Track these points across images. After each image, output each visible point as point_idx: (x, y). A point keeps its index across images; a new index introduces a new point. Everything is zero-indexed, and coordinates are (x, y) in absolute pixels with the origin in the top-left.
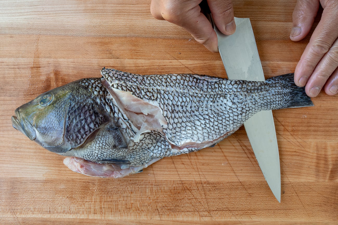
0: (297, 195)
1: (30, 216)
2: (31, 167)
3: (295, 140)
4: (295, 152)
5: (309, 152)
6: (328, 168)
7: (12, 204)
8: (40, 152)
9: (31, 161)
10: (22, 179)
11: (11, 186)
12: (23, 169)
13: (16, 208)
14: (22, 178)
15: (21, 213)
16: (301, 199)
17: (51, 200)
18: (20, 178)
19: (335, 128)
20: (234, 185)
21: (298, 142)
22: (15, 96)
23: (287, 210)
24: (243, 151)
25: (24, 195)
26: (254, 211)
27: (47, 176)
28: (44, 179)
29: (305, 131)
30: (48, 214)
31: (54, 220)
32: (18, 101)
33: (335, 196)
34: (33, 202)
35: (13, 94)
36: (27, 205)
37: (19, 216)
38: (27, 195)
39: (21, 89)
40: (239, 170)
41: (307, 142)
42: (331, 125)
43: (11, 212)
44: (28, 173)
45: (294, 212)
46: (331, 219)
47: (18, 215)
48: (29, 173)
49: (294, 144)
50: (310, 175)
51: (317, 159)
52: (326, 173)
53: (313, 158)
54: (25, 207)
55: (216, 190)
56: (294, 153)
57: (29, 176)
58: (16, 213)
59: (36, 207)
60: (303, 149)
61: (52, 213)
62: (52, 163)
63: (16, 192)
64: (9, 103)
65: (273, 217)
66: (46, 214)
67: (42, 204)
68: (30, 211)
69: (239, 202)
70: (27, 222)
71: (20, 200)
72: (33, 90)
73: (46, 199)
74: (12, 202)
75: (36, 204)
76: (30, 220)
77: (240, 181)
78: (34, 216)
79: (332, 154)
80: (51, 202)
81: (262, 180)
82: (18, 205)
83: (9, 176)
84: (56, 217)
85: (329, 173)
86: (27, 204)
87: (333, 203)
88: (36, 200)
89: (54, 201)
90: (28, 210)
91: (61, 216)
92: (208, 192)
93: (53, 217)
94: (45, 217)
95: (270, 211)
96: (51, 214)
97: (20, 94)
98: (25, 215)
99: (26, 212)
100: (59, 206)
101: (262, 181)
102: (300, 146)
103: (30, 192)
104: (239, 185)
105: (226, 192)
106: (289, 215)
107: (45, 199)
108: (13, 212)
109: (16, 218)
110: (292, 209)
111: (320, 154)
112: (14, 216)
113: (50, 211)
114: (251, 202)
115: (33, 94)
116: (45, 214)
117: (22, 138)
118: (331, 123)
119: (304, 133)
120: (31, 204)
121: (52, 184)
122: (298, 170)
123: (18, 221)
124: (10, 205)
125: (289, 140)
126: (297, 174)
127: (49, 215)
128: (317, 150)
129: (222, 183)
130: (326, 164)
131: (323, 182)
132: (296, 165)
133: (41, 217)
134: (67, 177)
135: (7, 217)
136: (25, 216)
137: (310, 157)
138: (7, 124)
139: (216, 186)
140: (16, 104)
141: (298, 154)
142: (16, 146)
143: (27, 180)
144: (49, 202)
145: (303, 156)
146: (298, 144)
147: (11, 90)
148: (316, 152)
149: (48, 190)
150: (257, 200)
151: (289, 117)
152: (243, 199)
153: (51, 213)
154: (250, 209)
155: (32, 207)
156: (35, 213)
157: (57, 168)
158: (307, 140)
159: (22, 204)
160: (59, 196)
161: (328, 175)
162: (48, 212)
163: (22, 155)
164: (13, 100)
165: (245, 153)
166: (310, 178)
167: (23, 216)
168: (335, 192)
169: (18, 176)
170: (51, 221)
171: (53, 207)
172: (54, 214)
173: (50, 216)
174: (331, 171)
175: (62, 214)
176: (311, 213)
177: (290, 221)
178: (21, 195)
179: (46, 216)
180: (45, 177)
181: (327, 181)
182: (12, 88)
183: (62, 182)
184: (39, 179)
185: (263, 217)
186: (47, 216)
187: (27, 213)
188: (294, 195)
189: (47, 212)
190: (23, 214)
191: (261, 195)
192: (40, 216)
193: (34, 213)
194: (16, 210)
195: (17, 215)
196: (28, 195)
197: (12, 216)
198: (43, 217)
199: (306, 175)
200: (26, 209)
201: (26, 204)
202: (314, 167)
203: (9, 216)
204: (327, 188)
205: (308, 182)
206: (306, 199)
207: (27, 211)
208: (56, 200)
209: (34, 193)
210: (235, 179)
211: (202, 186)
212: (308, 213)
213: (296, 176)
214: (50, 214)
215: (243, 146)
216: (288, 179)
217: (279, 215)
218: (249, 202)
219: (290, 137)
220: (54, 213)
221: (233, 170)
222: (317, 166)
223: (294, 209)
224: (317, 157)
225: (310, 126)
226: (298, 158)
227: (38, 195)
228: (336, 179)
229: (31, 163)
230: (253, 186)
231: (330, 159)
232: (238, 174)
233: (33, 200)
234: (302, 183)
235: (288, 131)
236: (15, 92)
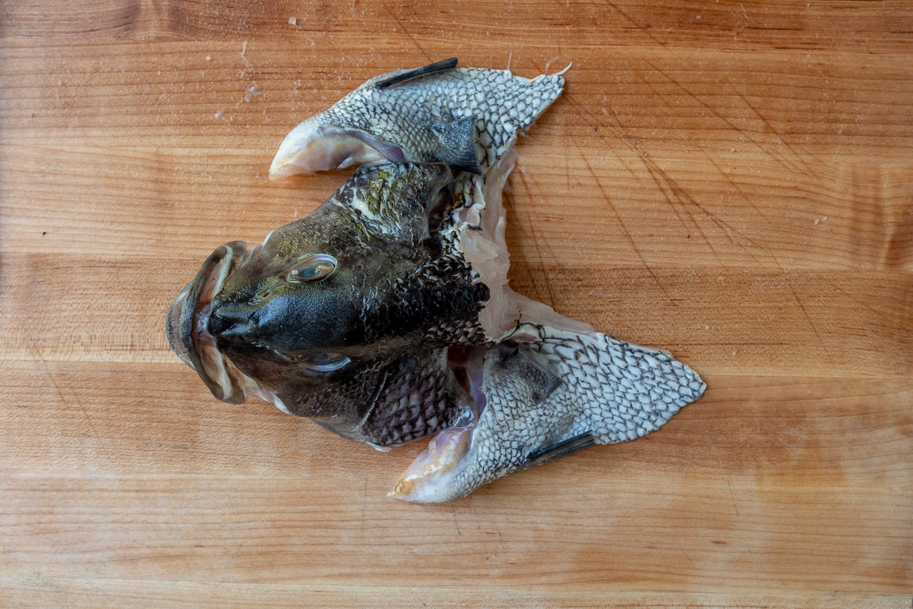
0: (802, 306)
1: (79, 356)
2: (83, 225)
3: (795, 157)
4: (796, 188)
5: (834, 191)
6: (884, 235)
7: (32, 326)
8: (107, 186)
9: (83, 210)
10: (60, 257)
11: (29, 277)
12: (60, 232)
13: (41, 336)
14: (59, 254)
15: (54, 350)
16: (812, 316)
17: (137, 314)
18: (54, 255)
19: (902, 128)
20: (629, 275)
21: (802, 162)
22: (44, 34)
23: (775, 346)
24: (656, 186)
25: (63, 301)
26: (685, 347)
27: (125, 250)
28: (117, 257)
29: (823, 133)
30: (128, 352)
31: (144, 370)
32: (51, 48)
33: (901, 309)
34: (87, 320)
35: (38, 30)
36: (71, 327)
37: (50, 358)
38: (71, 302)
39: (59, 17)
40: (644, 236)
41: (827, 164)
42: (891, 118)
43: (27, 347)
44: (73, 241)
45: (791, 352)
46: (892, 372)
47: (48, 356)
48: (78, 241)
49: (791, 167)
50: (835, 252)
51: (855, 209)
52: (877, 247)
53: (842, 207)
54: (65, 335)
55: (581, 288)
56: (793, 193)
57: (79, 251)
58: (41, 350)
59: (95, 332)
60: (816, 181)
61: (138, 348)
62: (141, 214)
63: (43, 294)
64: (26, 54)
65: (736, 363)
66: (123, 352)
67: (113, 324)
68: (79, 344)
69: (644, 323)
70: (71, 373)
71: (54, 315)
72: (91, 18)
73: (122, 313)
74: (30, 321)
75: (96, 325)
76: (79, 368)
77: (648, 264)
78: (89, 357)
79: (895, 198)
80: (137, 319)
81: (705, 263)
82: (47, 327)
83: (25, 250)
84: (148, 361)
85: (887, 246)
86: (72, 325)
87: (898, 329)
88: (96, 313)
89: (145, 316)
90: (74, 342)
91: (164, 358)
92: (562, 296)
93: (142, 361)
94: (119, 361)
95: (727, 347)
96: (137, 352)
97: (55, 30)
98: (66, 355)
99: (68, 346)
100: (159, 331)
101: (706, 267)
102: (809, 174)
103: (81, 294)
104: (644, 277)
105: (610, 295)
106: (780, 358)
107: (119, 311)
108: (35, 346)
109: (42, 362)
110: (788, 342)
111: (863, 197)
112: (37, 357)
113: (132, 345)
114: (677, 321)
115: (92, 31)
116: (118, 352)
117: (59, 148)
118: (891, 113)
119: (819, 137)
120: (82, 325)
121: (138, 271)
122: (806, 238)
123: (47, 370)
124: (26, 327)
125: (779, 157)
126: (801, 248)
127: (131, 356)
128: (855, 184)
129: (600, 271)
130: (878, 223)
131: (870, 270)
132: (797, 223)
133: (107, 360)
134: (180, 252)
135: (16, 361)
136: (66, 358)
137: (836, 203)
138: (21, 109)
139: (581, 277)
140: (47, 56)
141: (803, 195)
142: (44, 168)
143: (73, 261)
144: (132, 320)
145: (816, 201)
146: (803, 167)
147: (32, 19)
148: (851, 191)
149: (129, 287)
150: (693, 317)
151: (777, 97)
152: (656, 313)
153: (135, 350)
154: (674, 342)
155: (84, 335)
156: (94, 351)
157: (153, 229)
158: (827, 158)
159: (57, 325)
160: (158, 304)
161: (883, 253)
162: (129, 348)
163: (59, 193)
164: (37, 47)
165: (662, 190)
166: (834, 260)
167: (61, 357)
168: (902, 298)
169: (47, 251)
170: (134, 372)
171: (142, 334)
172: (144, 353)
173: (133, 359)
174: (893, 242)
175: (167, 352)
176: (837, 353)
177: (782, 375)
178: (55, 302)
179: (122, 357)
180: (122, 253)
181: (880, 268)
182: (35, 15)
183: (168, 266)
184: (103, 258)
185: (708, 363)
186: (124, 358)
187: (71, 349)
188: (791, 304)
189: (125, 348)
190: (61, 352)
191: (705, 305)
192: (106, 357)
193: (90, 351)
194: (40, 342)
195: (45, 354)
196: (75, 301)
197: (30, 358)
198: (115, 361)
199: (824, 251)
200: (69, 340)
201: (69, 324)
202: (846, 231)
203: (21, 359)
204: (880, 287)
205: (831, 271)
206: (825, 317)
207: (72, 344)
208: (150, 314)
209: (91, 297)
210: (634, 261)
211: (543, 277)
212: (829, 353)
213: (797, 255)
214: (133, 352)
215: (654, 172)
216: (777, 263)
217: (754, 358)
218: (672, 321)
219: (781, 148)
220: (143, 350)
221: (629, 236)
222: (853, 228)
223: (793, 343)
224: (855, 203)
225: (837, 121)
226: (802, 207)
227: (102, 301)
228: (904, 263)
229: (84, 214)
230: (681, 280)
231: (888, 211)
232: (640, 247)
233: (88, 314)
234: (813, 271)
235: (775, 132)
236: (44, 24)
